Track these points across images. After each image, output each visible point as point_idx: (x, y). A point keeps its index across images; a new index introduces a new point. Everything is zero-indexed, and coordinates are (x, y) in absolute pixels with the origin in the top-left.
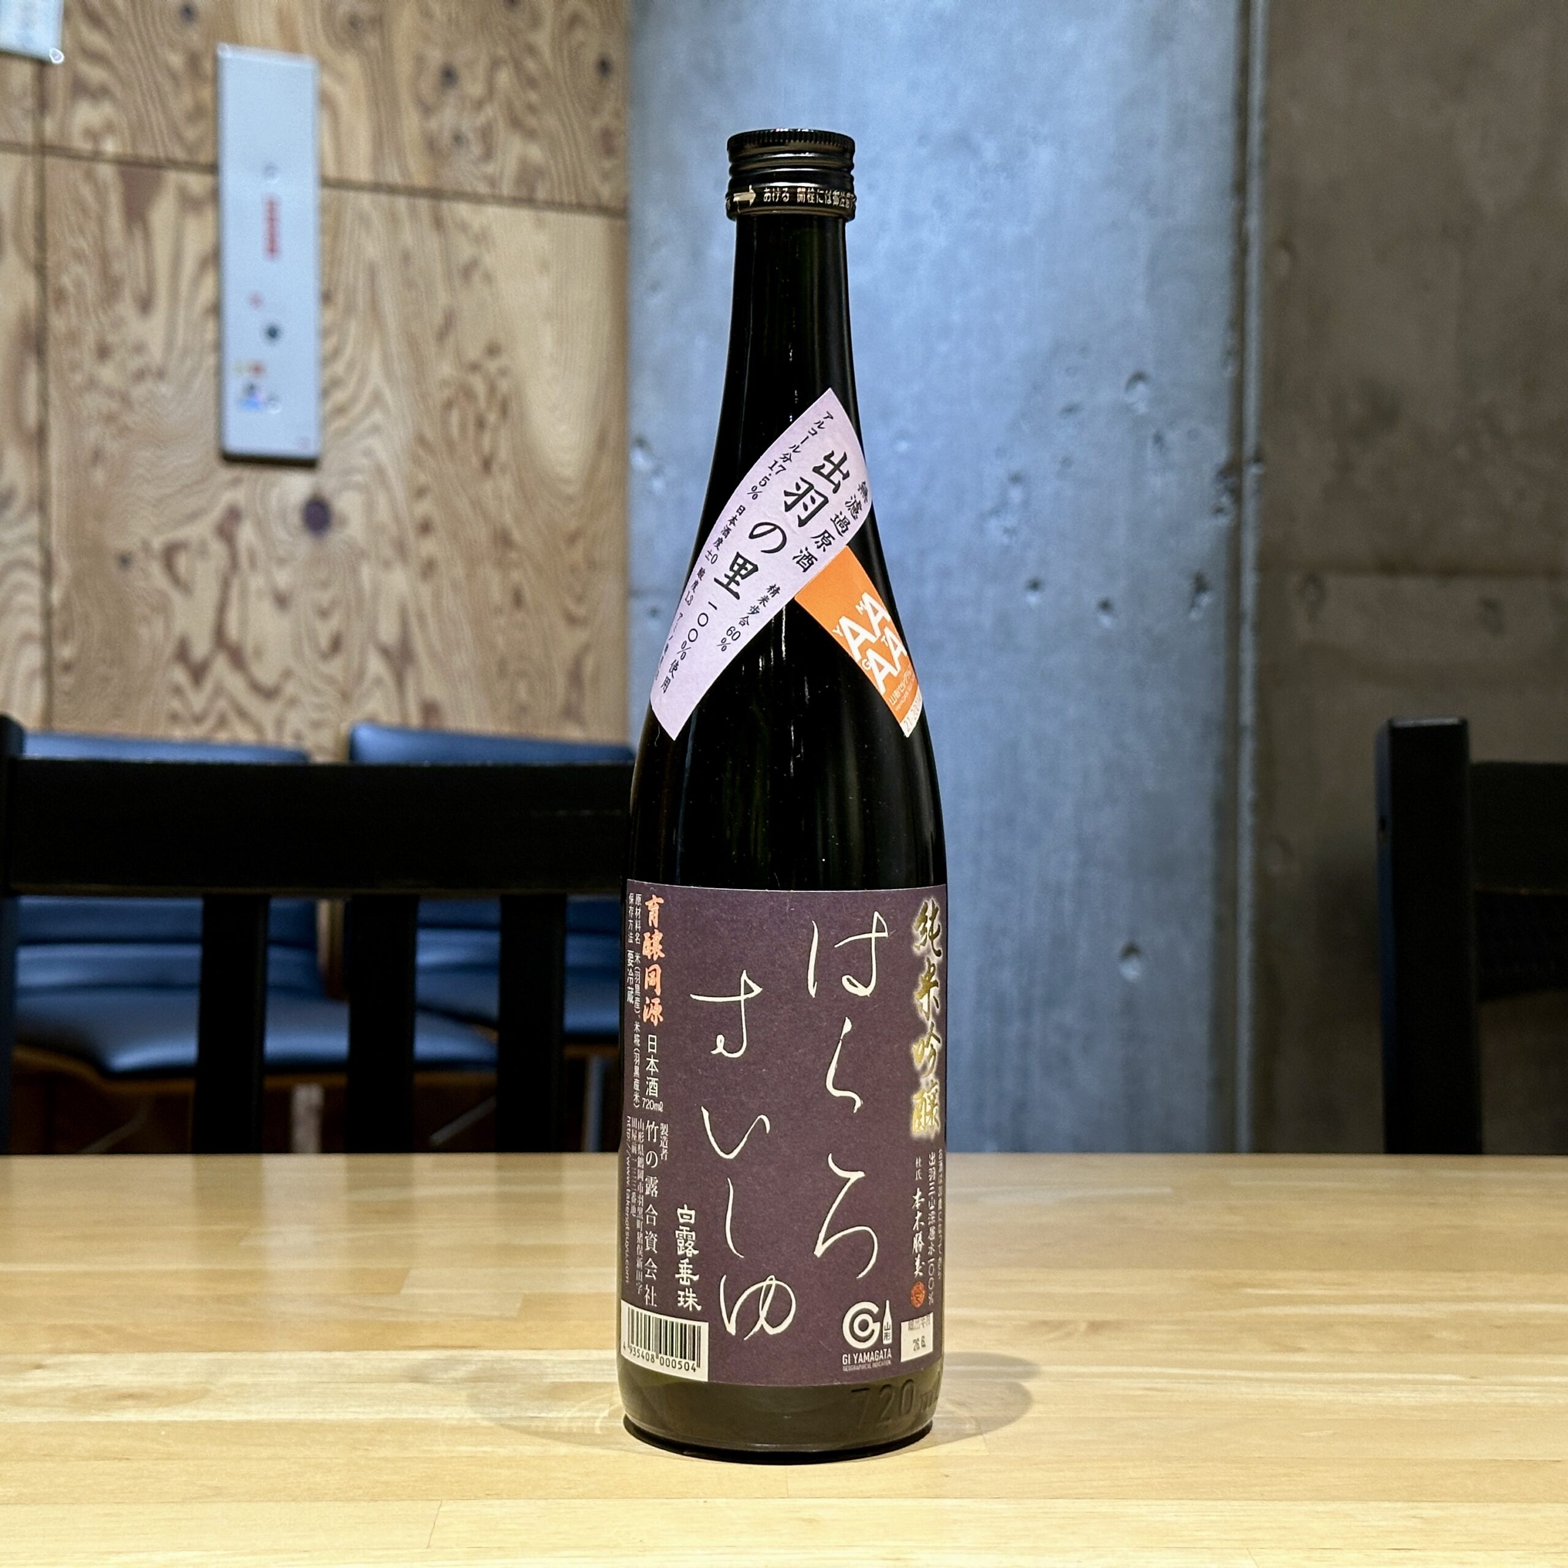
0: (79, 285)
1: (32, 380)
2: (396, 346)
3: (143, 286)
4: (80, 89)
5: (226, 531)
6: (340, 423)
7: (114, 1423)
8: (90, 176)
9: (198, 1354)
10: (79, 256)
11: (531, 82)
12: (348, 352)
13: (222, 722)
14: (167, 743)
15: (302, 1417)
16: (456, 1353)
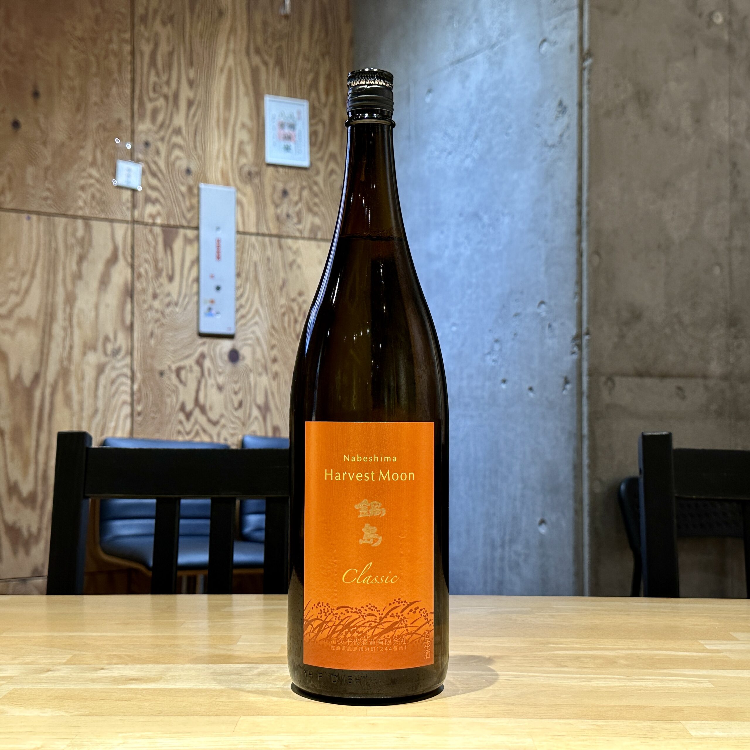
0: (146, 272)
1: (128, 307)
2: (264, 293)
3: (170, 272)
4: (148, 200)
5: (200, 362)
6: (243, 321)
7: (127, 689)
8: (151, 231)
9: (161, 665)
10: (146, 261)
11: (316, 195)
12: (246, 295)
13: (197, 434)
14: (176, 442)
15: (195, 687)
16: (254, 665)
